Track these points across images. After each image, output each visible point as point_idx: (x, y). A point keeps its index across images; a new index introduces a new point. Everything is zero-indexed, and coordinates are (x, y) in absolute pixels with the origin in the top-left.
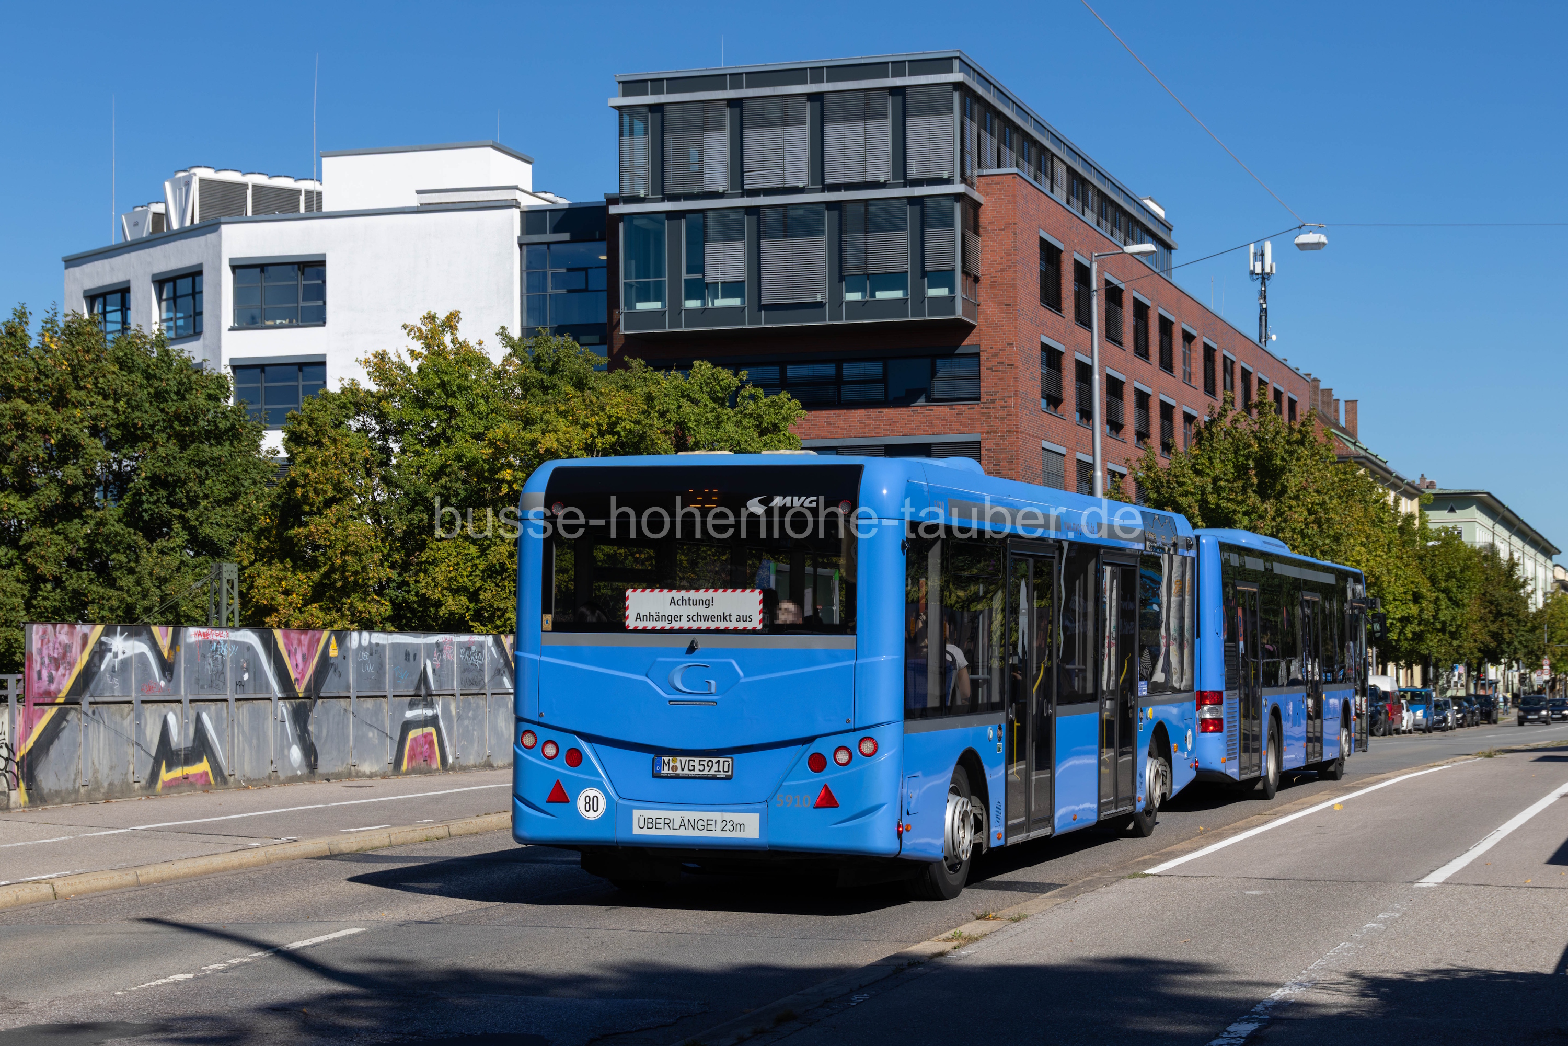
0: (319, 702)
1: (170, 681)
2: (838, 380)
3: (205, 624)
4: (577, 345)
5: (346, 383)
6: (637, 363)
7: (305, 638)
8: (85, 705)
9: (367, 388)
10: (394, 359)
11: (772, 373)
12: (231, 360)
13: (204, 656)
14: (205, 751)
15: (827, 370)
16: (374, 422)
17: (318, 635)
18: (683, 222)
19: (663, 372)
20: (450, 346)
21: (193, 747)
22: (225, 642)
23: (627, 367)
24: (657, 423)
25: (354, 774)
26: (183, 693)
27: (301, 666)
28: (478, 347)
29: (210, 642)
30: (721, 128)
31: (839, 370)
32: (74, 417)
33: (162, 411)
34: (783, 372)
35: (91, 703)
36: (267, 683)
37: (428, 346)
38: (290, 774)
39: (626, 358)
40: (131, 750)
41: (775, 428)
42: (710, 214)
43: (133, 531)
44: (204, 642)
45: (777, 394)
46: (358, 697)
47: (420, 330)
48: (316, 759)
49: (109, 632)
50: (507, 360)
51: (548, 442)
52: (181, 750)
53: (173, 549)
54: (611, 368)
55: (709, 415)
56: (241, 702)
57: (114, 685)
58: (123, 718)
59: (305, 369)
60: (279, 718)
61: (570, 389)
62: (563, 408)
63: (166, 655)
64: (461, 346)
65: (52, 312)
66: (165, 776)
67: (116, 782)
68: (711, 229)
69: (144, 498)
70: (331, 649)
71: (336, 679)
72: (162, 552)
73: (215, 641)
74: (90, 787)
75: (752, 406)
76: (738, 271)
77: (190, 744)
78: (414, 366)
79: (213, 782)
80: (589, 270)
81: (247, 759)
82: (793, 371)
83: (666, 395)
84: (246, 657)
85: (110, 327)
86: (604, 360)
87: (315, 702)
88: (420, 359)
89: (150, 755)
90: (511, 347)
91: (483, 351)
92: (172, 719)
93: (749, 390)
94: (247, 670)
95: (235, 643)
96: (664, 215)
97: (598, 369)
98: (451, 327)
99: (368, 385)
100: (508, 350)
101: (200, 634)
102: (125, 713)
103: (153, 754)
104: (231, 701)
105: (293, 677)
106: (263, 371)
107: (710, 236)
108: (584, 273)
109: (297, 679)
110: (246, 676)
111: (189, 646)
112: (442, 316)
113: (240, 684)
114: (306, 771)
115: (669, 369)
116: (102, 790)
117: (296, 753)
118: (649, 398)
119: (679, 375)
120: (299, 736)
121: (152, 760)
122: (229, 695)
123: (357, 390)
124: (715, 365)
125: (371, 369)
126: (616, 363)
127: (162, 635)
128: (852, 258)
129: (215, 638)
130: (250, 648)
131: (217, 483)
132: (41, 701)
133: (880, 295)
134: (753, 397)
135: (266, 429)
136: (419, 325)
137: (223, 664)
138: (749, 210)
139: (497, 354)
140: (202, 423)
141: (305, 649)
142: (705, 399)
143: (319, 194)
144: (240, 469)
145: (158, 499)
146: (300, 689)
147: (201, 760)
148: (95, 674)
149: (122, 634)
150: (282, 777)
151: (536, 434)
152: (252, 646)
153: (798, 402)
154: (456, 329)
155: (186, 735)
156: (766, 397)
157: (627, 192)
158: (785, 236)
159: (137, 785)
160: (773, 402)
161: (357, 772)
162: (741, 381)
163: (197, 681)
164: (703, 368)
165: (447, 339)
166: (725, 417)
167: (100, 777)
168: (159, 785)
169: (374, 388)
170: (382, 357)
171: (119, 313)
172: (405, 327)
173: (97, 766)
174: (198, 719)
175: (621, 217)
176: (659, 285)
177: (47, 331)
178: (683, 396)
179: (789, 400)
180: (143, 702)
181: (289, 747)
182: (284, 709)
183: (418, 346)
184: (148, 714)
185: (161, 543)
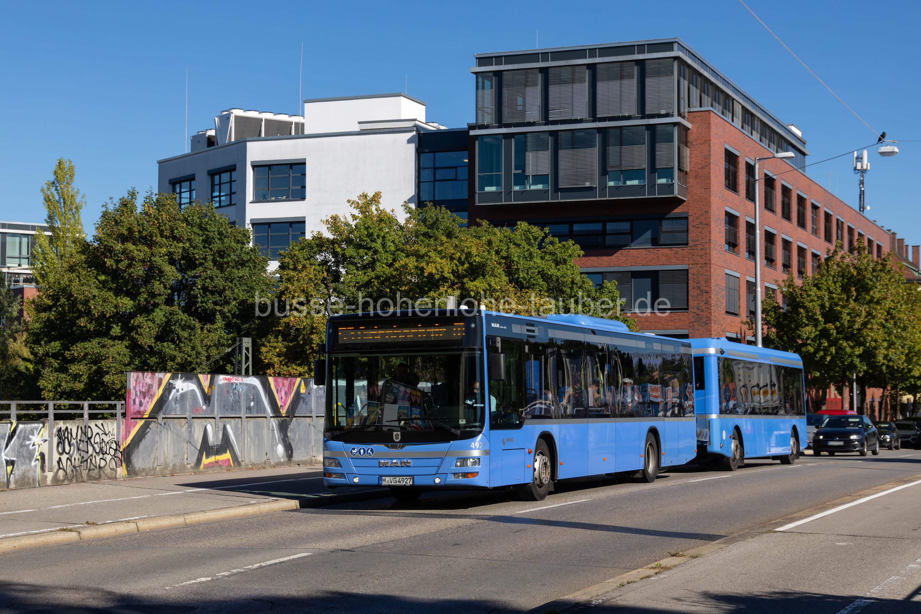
0: (294, 419)
1: (208, 406)
2: (604, 233)
3: (233, 373)
4: (449, 212)
5: (315, 234)
6: (485, 223)
7: (287, 382)
8: (160, 420)
9: (327, 237)
10: (343, 220)
11: (564, 228)
12: (251, 220)
13: (228, 392)
14: (228, 447)
15: (597, 227)
16: (331, 256)
17: (293, 381)
18: (513, 140)
19: (499, 228)
20: (375, 212)
21: (221, 445)
22: (240, 384)
23: (479, 225)
24: (495, 257)
25: (314, 461)
26: (216, 413)
27: (284, 398)
28: (391, 213)
29: (232, 384)
30: (535, 85)
31: (604, 227)
32: (160, 253)
33: (211, 250)
34: (571, 228)
35: (163, 418)
36: (264, 408)
37: (362, 212)
38: (277, 461)
39: (478, 220)
40: (185, 445)
41: (565, 261)
42: (529, 135)
43: (192, 319)
44: (228, 384)
45: (566, 241)
46: (317, 417)
47: (358, 203)
48: (292, 453)
49: (174, 377)
50: (408, 221)
51: (430, 269)
52: (214, 446)
53: (216, 329)
54: (469, 225)
55: (526, 253)
56: (249, 419)
57: (177, 408)
58: (181, 427)
59: (293, 225)
60: (271, 429)
61: (444, 238)
62: (440, 249)
63: (206, 391)
64: (382, 212)
65: (150, 192)
66: (205, 461)
67: (177, 464)
68: (529, 144)
69: (199, 300)
70: (301, 389)
71: (304, 406)
72: (209, 331)
73: (235, 383)
74: (162, 467)
75: (551, 247)
76: (545, 168)
77: (219, 443)
78: (353, 223)
79: (232, 465)
80: (458, 168)
81: (252, 452)
82: (576, 227)
83: (501, 241)
84: (252, 392)
85: (183, 201)
86: (465, 221)
87: (292, 419)
88: (358, 220)
89: (197, 449)
90: (410, 213)
91: (394, 216)
92: (209, 428)
93: (550, 238)
94: (253, 400)
95: (247, 384)
96: (502, 136)
97: (461, 225)
98: (375, 201)
99: (328, 235)
100: (408, 215)
101: (226, 379)
102: (183, 424)
103: (199, 448)
104: (244, 419)
105: (279, 404)
106: (269, 227)
107: (529, 148)
108: (455, 169)
109: (281, 406)
110: (252, 404)
111: (220, 386)
112: (370, 195)
113: (249, 408)
114: (286, 459)
115: (503, 226)
116: (169, 469)
117: (280, 449)
118: (490, 243)
119: (508, 229)
120: (282, 439)
121: (198, 452)
122: (243, 415)
123: (321, 238)
124: (530, 224)
125: (329, 226)
126: (472, 223)
127: (205, 379)
128: (612, 160)
129: (235, 381)
130: (254, 387)
131: (241, 292)
132: (135, 417)
133: (629, 183)
134: (552, 243)
135: (270, 260)
136: (357, 200)
137: (239, 396)
138: (552, 133)
139: (402, 217)
140: (233, 257)
141: (286, 388)
142: (524, 243)
143: (303, 125)
144: (254, 283)
145: (208, 300)
146: (283, 412)
147: (226, 452)
148: (165, 401)
149: (181, 378)
150: (272, 463)
151: (423, 264)
152: (256, 387)
153: (578, 246)
154: (379, 202)
155: (217, 438)
156: (559, 243)
157: (480, 122)
158: (573, 148)
159: (189, 466)
160: (564, 246)
161: (316, 460)
162: (545, 233)
163: (224, 407)
164: (523, 225)
165: (373, 208)
166: (535, 255)
167: (168, 461)
168: (202, 466)
169: (331, 237)
170: (335, 218)
171: (189, 193)
172: (349, 201)
173: (166, 454)
174: (225, 428)
175: (476, 137)
176: (499, 177)
177: (147, 203)
178: (510, 242)
179: (573, 245)
180: (193, 418)
181: (277, 445)
182: (274, 423)
183: (356, 212)
184: (195, 425)
185: (208, 326)
